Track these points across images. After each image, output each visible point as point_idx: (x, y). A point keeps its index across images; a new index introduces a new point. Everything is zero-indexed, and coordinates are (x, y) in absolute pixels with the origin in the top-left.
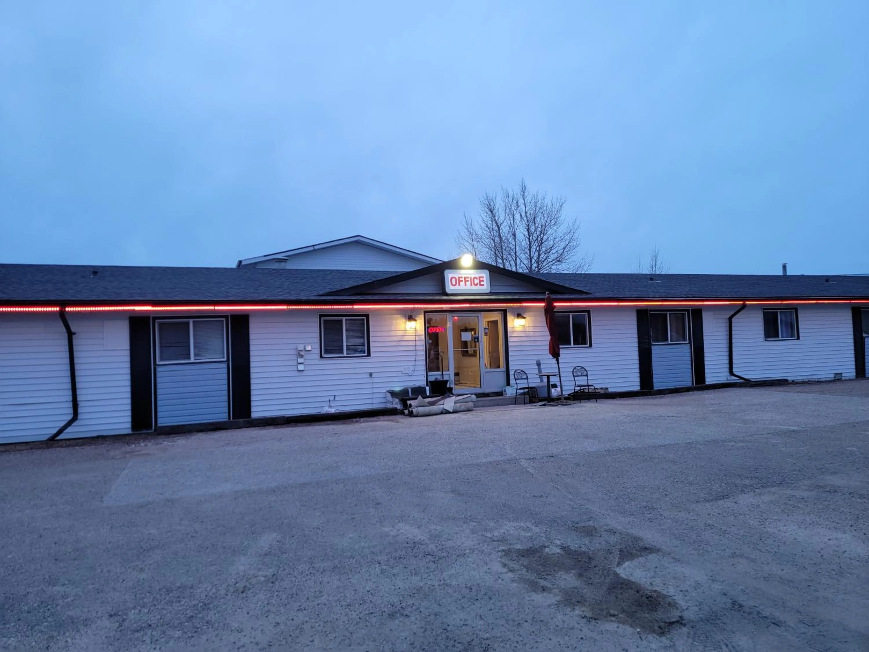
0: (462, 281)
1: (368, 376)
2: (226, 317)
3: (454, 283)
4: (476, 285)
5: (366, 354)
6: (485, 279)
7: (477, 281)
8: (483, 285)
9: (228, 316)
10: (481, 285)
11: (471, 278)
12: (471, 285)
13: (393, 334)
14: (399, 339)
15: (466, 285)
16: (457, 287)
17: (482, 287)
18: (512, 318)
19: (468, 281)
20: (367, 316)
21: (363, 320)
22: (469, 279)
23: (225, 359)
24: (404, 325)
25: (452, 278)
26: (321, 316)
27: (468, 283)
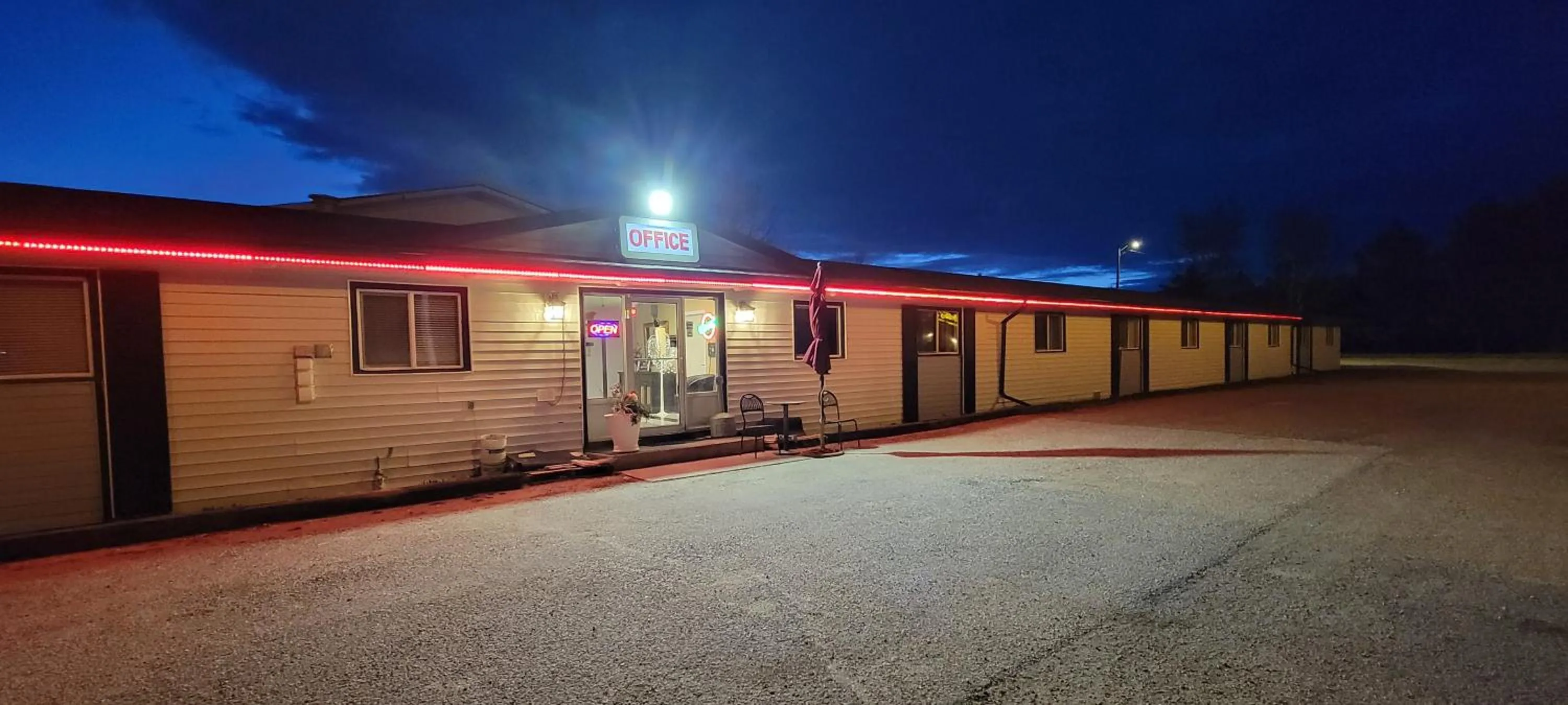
0: (651, 238)
1: (466, 408)
2: (90, 275)
3: (636, 240)
4: (675, 248)
5: (462, 366)
6: (690, 239)
7: (676, 241)
8: (687, 249)
9: (94, 272)
10: (683, 248)
11: (666, 234)
12: (667, 247)
13: (517, 327)
14: (531, 337)
15: (657, 246)
16: (641, 248)
17: (685, 253)
18: (733, 308)
19: (661, 239)
20: (463, 291)
21: (456, 298)
22: (663, 236)
23: (91, 374)
24: (541, 311)
25: (632, 232)
26: (354, 286)
27: (662, 244)
